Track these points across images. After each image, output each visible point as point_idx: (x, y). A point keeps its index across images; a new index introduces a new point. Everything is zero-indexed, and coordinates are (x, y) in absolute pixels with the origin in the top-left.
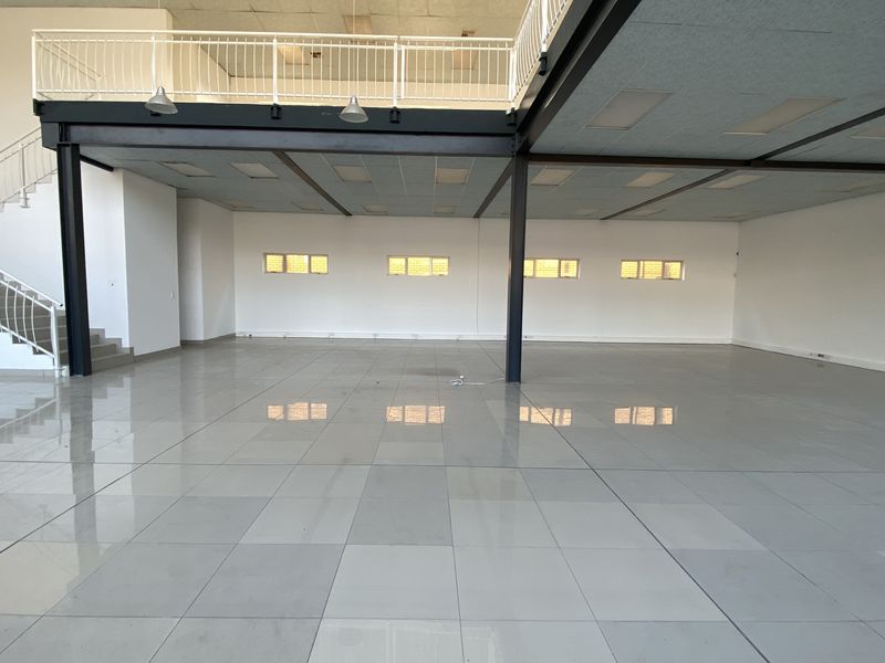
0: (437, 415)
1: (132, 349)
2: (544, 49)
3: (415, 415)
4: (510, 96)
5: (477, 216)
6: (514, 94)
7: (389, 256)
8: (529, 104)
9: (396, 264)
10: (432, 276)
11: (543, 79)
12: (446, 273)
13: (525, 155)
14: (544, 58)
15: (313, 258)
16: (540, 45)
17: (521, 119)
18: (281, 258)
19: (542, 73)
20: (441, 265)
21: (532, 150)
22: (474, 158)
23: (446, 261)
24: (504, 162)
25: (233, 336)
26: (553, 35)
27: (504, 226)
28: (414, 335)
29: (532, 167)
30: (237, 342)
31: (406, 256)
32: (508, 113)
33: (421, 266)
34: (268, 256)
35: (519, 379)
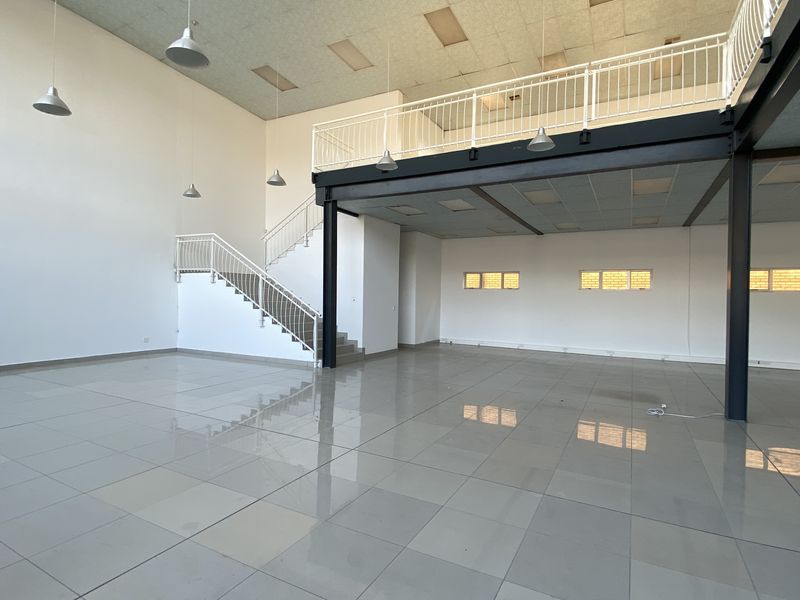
1: (364, 349)
2: (767, 33)
3: (611, 436)
4: (726, 91)
5: (688, 224)
6: (730, 89)
7: (580, 272)
8: (750, 97)
9: (590, 279)
10: (630, 290)
11: (768, 67)
12: (648, 286)
14: (767, 44)
15: (506, 275)
16: (761, 31)
17: (738, 117)
18: (478, 276)
19: (764, 60)
20: (642, 278)
21: (757, 147)
22: (678, 165)
23: (648, 274)
25: (437, 342)
26: (777, 17)
28: (609, 352)
29: (757, 166)
30: (440, 347)
31: (601, 270)
32: (722, 111)
33: (617, 280)
34: (468, 276)
35: (743, 416)
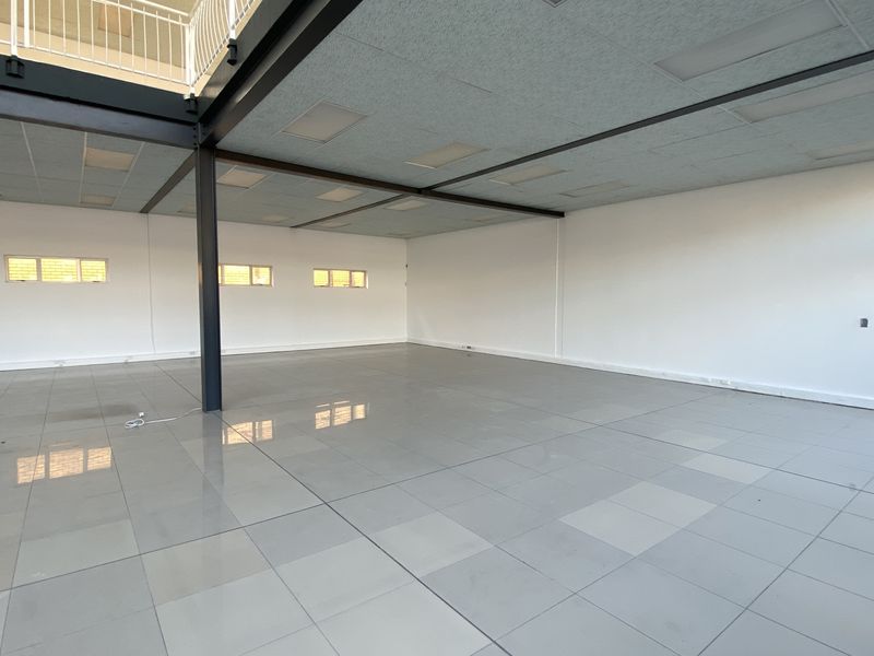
0: (101, 458)
2: (234, 35)
3: (64, 464)
4: (190, 78)
5: (145, 210)
6: (193, 80)
7: (6, 257)
8: (215, 93)
9: (21, 267)
10: (83, 283)
11: (232, 71)
12: (103, 279)
13: (210, 150)
14: (233, 45)
16: (227, 30)
17: (203, 109)
19: (232, 62)
20: (95, 270)
22: (143, 143)
23: (102, 264)
24: (184, 154)
27: (190, 227)
28: (58, 361)
31: (36, 256)
32: (187, 97)
33: (61, 269)
35: (219, 407)
